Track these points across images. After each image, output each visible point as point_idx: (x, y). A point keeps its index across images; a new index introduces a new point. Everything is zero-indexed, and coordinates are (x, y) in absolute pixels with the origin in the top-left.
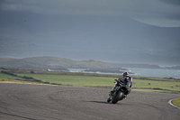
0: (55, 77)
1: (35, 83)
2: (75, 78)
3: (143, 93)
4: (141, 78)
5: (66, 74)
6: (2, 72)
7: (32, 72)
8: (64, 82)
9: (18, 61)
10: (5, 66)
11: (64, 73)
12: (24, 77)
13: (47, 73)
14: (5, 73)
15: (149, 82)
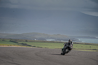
0: (39, 43)
1: (28, 47)
2: (49, 44)
3: (87, 52)
4: (86, 44)
5: (44, 42)
6: (10, 41)
7: (26, 41)
8: (44, 46)
9: (19, 35)
10: (12, 38)
11: (43, 41)
12: (22, 44)
13: (34, 42)
14: (12, 41)
15: (90, 46)
